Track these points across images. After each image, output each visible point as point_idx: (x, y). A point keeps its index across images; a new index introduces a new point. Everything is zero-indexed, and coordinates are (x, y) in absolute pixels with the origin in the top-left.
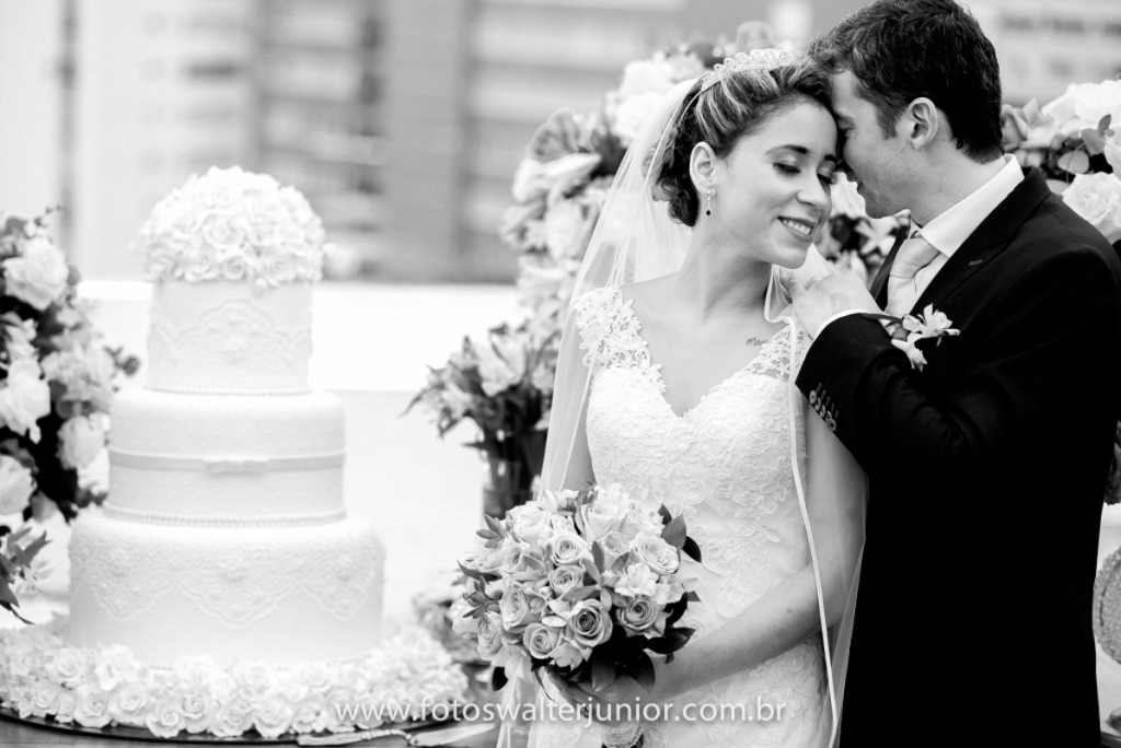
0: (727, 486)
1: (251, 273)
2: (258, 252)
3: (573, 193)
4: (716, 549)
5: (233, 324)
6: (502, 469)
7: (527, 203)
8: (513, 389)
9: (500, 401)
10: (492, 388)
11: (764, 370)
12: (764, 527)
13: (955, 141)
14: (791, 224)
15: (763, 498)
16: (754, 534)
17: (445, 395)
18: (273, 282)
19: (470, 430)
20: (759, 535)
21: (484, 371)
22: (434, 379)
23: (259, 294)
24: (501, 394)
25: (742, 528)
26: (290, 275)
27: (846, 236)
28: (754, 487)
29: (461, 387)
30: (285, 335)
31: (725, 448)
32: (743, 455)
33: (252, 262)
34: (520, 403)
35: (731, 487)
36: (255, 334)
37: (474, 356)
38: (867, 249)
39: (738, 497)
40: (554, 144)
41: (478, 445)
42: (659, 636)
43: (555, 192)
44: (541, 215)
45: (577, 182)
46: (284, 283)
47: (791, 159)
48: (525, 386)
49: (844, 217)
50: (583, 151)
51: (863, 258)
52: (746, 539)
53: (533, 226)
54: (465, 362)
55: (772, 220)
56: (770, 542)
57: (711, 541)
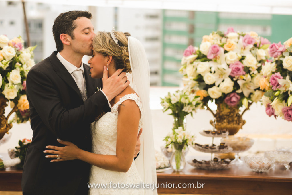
3: (192, 63)
6: (177, 119)
7: (183, 65)
8: (177, 103)
9: (175, 105)
10: (173, 102)
17: (164, 104)
19: (170, 111)
21: (172, 99)
22: (162, 101)
24: (175, 104)
27: (247, 71)
29: (168, 102)
34: (179, 105)
37: (170, 96)
38: (251, 73)
40: (188, 53)
41: (172, 114)
43: (188, 62)
44: (185, 68)
45: (192, 61)
48: (179, 102)
49: (246, 67)
50: (195, 54)
51: (250, 75)
53: (184, 70)
54: (168, 97)
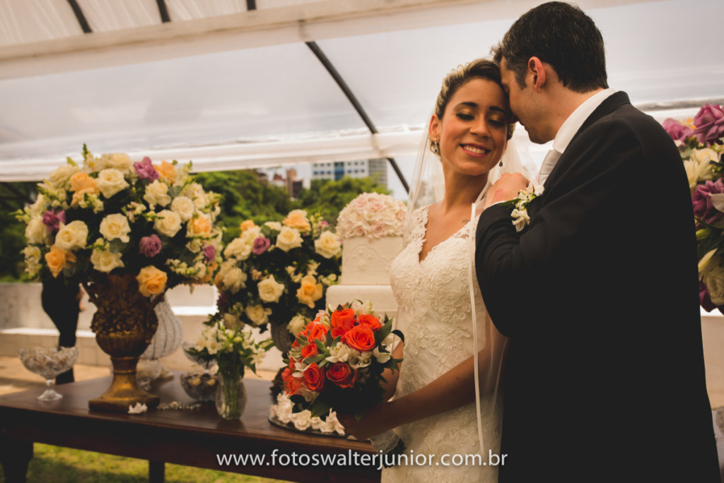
0: (434, 303)
1: (366, 232)
2: (370, 223)
4: (435, 341)
5: (361, 255)
11: (461, 235)
12: (459, 327)
13: (562, 82)
14: (467, 148)
15: (455, 310)
16: (453, 332)
18: (376, 236)
20: (457, 333)
23: (370, 241)
25: (446, 328)
26: (386, 233)
28: (448, 303)
30: (384, 259)
31: (430, 280)
32: (438, 283)
33: (366, 227)
35: (436, 304)
36: (370, 259)
39: (442, 310)
42: (352, 387)
46: (383, 236)
47: (466, 111)
52: (449, 334)
55: (456, 147)
56: (463, 337)
57: (432, 336)
